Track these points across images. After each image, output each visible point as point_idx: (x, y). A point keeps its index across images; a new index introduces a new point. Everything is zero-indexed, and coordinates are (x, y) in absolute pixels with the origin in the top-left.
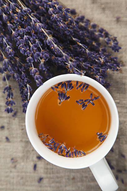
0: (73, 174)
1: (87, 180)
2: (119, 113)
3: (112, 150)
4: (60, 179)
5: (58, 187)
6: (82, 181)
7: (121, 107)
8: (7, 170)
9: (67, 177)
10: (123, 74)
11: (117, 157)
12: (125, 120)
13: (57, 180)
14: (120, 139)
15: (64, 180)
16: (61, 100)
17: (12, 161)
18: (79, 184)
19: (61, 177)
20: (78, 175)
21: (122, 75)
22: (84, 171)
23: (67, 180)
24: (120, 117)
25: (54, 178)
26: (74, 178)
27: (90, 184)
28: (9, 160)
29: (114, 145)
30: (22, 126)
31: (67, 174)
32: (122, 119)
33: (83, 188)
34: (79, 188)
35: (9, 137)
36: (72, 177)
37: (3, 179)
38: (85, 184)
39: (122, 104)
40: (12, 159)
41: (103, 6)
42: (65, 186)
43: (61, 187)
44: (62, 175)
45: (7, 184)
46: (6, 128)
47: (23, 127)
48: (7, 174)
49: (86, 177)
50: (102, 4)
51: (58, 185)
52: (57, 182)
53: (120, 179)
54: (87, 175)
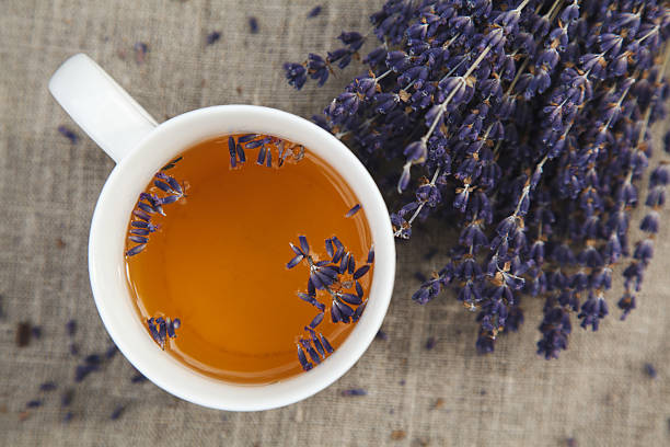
0: (75, 245)
1: (49, 288)
2: (261, 414)
3: (139, 378)
4: (64, 198)
5: (37, 191)
6: (50, 270)
7: (280, 425)
8: (110, 27)
9: (68, 222)
10: (387, 442)
11: (116, 393)
12: (236, 432)
13: (63, 190)
14: (175, 408)
15: (60, 212)
16: (315, 267)
17: (139, 48)
18: (41, 260)
19: (70, 204)
20: (71, 261)
21: (384, 437)
22: (82, 281)
23: (58, 223)
24: (247, 415)
25: (69, 178)
26: (62, 244)
27: (37, 296)
28: (144, 36)
29: (156, 388)
30: (251, 91)
31: (79, 223)
32: (239, 424)
33: (27, 272)
34: (29, 259)
35: (218, 44)
36: (67, 238)
37: (85, 11)
38: (40, 279)
39: (287, 430)
40: (145, 48)
41: (616, 399)
42: (38, 215)
43: (39, 200)
44: (78, 209)
45: (64, 21)
46: (251, 38)
47: (246, 96)
48: (97, 28)
49: (60, 286)
50: (622, 396)
51: (47, 189)
52: (54, 188)
53: (42, 395)
54: (67, 289)
